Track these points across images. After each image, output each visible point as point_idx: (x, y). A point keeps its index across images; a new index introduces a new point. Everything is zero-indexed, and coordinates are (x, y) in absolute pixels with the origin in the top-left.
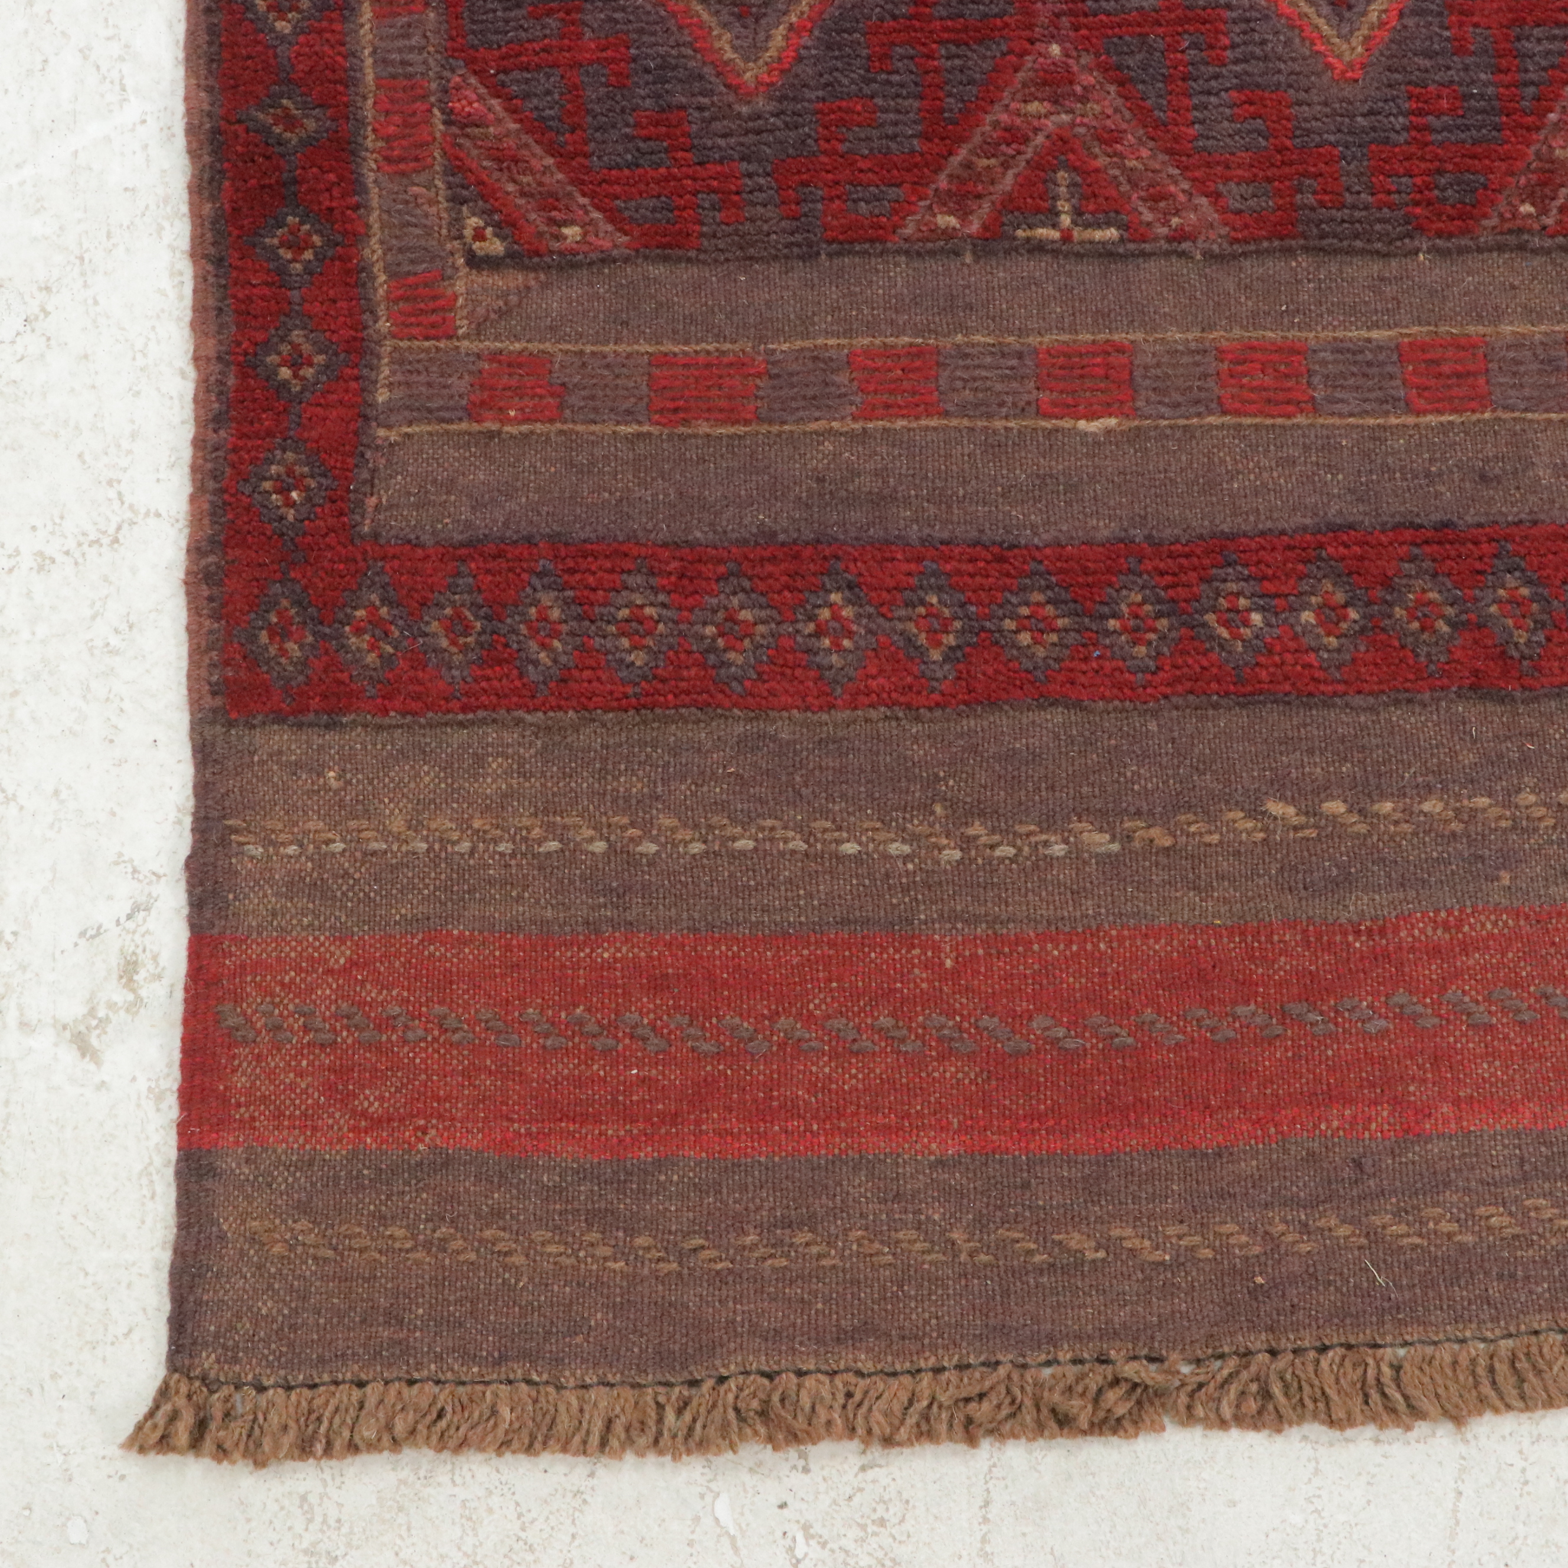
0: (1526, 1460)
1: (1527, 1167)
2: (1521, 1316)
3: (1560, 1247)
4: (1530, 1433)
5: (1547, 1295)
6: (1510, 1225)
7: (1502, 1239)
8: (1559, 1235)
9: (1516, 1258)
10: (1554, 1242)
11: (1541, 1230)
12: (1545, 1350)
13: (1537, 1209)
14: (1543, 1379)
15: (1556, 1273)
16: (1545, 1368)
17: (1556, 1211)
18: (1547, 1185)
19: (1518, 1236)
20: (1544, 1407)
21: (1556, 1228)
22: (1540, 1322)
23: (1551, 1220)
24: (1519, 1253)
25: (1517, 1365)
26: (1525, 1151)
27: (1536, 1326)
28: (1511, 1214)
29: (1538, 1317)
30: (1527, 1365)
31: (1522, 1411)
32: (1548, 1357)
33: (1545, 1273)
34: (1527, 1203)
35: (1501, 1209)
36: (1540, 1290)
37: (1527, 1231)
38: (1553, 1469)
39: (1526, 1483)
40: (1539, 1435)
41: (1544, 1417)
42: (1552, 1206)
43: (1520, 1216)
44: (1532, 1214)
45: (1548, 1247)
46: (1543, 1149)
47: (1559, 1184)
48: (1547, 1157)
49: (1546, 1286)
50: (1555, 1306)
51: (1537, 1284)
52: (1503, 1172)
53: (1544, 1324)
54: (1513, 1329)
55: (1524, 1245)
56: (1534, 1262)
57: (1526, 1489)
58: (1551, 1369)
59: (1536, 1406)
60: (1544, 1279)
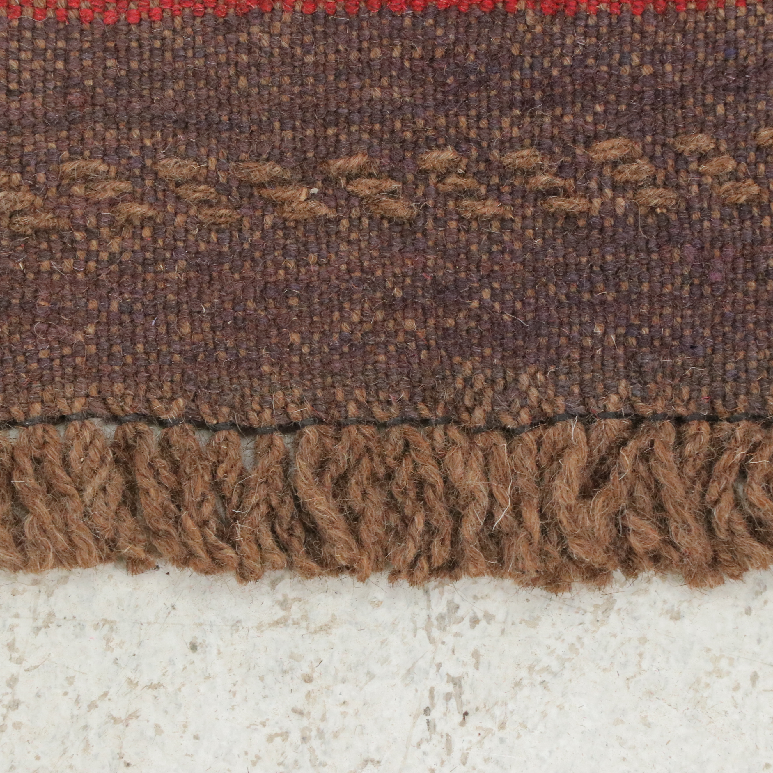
0: (19, 661)
1: (75, 97)
2: (36, 386)
3: (127, 257)
4: (34, 611)
5: (92, 349)
6: (33, 209)
7: (14, 236)
8: (126, 233)
9: (38, 273)
10: (115, 246)
11: (92, 221)
12: (74, 455)
13: (86, 179)
14: (64, 510)
15: (115, 306)
16: (71, 489)
17: (124, 186)
18: (111, 134)
19: (47, 231)
20: (59, 562)
21: (121, 219)
22: (71, 400)
23: (112, 203)
24: (45, 265)
25: (15, 481)
26: (74, 64)
27: (63, 406)
28: (33, 187)
29: (69, 390)
30: (31, 481)
31: (16, 569)
32: (77, 468)
33: (93, 304)
34: (68, 167)
35: (16, 177)
36: (79, 337)
37: (64, 223)
38: (70, 680)
39: (15, 705)
40: (51, 615)
41: (65, 580)
42: (118, 177)
43: (53, 192)
44: (78, 190)
45: (104, 255)
46: (110, 63)
47: (136, 133)
48: (116, 79)
49: (91, 329)
50: (106, 368)
51: (75, 326)
52: (28, 104)
53: (78, 405)
54: (16, 411)
55: (57, 247)
56: (74, 282)
57: (14, 716)
58: (80, 490)
59: (43, 560)
60: (89, 317)
